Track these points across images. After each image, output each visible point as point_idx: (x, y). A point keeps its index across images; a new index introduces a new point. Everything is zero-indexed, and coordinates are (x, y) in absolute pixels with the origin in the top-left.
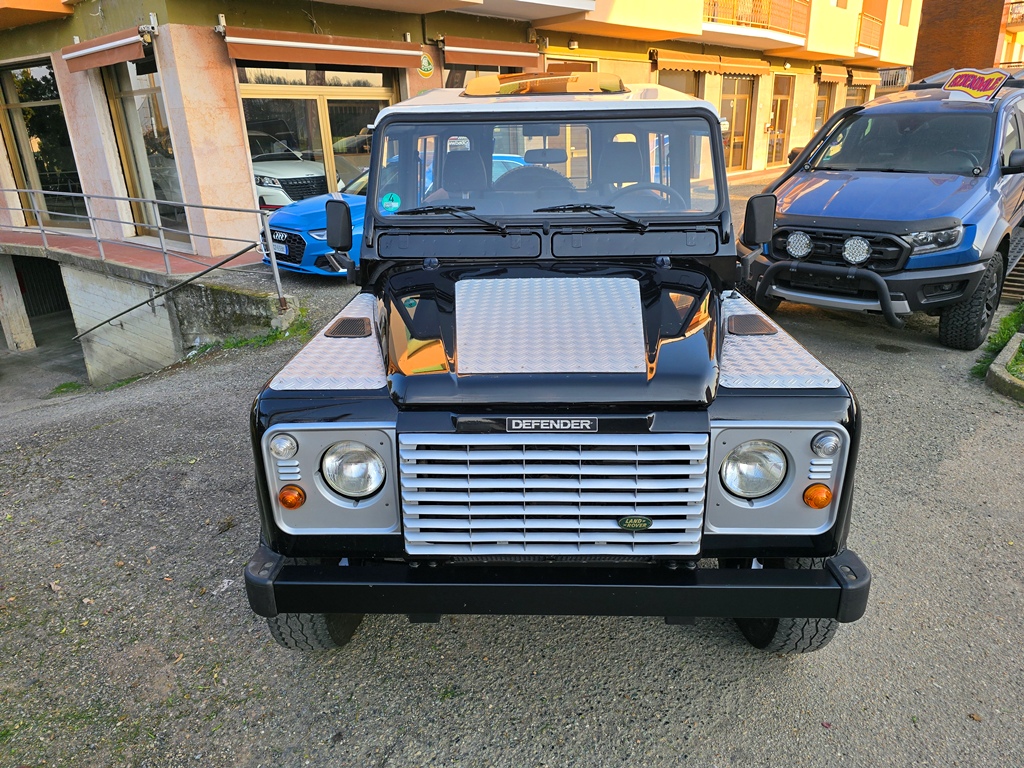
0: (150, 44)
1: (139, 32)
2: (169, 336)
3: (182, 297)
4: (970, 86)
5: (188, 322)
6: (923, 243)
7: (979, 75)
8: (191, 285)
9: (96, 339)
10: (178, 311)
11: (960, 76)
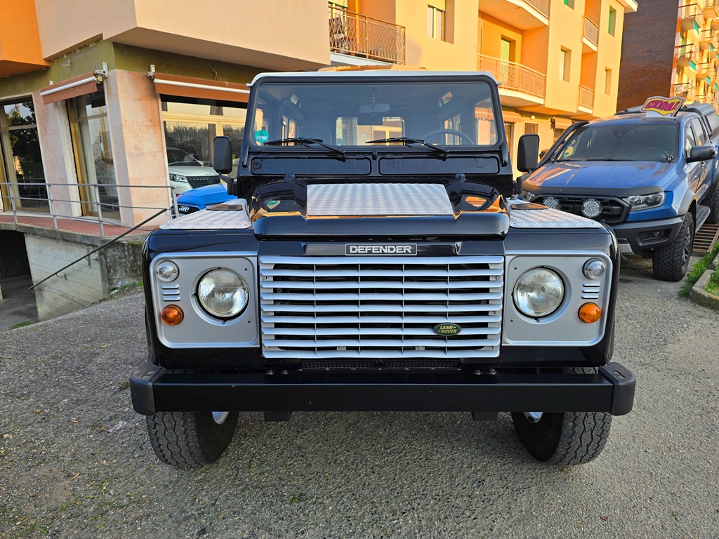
0: (102, 83)
1: (95, 75)
2: (100, 282)
3: (110, 252)
4: (659, 108)
5: (114, 270)
6: (636, 204)
7: (664, 101)
8: (118, 243)
9: (46, 288)
10: (107, 262)
11: (651, 102)
